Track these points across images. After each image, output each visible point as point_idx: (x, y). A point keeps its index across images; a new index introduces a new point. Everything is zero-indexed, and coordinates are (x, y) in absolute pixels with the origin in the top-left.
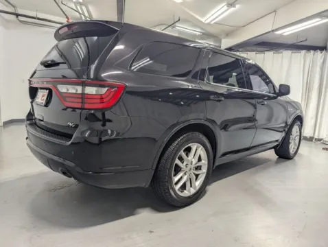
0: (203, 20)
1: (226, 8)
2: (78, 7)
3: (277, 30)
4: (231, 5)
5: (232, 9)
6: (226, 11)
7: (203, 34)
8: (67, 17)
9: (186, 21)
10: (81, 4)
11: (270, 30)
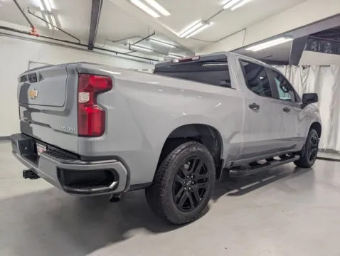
0: (178, 34)
1: (201, 24)
2: (46, 17)
3: (247, 46)
4: (206, 22)
5: (206, 26)
6: (201, 27)
7: (177, 47)
8: (32, 27)
9: (161, 35)
10: (49, 13)
11: (241, 46)
